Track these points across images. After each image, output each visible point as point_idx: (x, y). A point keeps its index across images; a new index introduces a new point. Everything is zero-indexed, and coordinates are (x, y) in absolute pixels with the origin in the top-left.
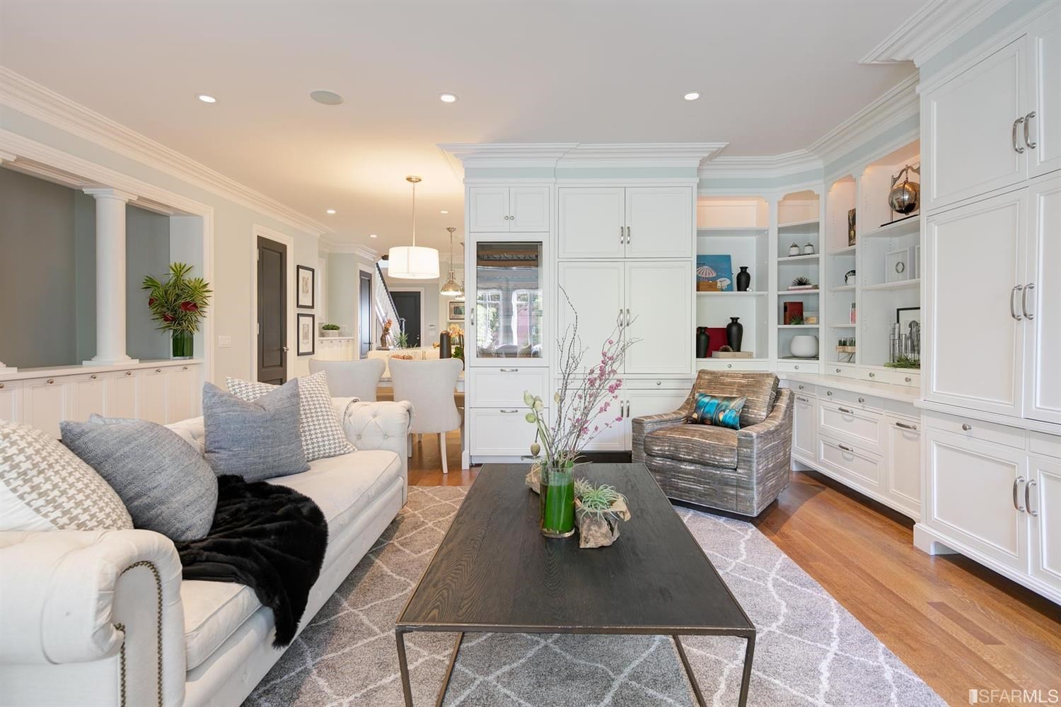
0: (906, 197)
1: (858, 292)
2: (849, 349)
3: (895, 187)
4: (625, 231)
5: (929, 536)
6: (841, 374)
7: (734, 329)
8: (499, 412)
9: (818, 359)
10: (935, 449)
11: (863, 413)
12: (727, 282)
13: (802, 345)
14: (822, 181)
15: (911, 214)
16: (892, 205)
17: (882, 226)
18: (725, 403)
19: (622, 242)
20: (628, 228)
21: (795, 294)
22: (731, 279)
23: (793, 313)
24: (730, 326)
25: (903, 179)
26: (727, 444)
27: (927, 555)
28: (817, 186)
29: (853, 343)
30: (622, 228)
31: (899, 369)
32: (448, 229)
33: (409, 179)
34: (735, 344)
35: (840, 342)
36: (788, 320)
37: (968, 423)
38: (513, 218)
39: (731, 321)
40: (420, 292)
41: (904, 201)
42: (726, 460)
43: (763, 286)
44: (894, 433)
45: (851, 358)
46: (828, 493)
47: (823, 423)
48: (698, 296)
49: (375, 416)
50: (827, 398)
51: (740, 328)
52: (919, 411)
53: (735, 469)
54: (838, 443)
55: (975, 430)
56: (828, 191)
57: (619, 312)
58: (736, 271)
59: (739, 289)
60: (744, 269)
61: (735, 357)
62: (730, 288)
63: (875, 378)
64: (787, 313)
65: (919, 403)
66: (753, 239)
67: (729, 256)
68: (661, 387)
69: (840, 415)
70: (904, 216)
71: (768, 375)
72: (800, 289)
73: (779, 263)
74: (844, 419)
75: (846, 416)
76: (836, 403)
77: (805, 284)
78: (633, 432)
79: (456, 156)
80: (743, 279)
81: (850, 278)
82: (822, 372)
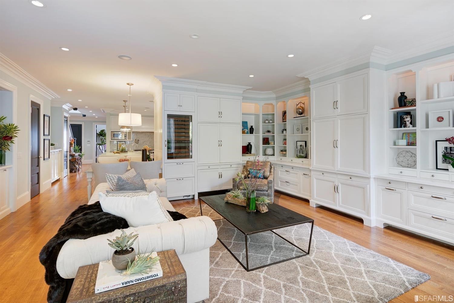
0: (301, 111)
1: (287, 136)
2: (284, 153)
3: (297, 107)
4: (220, 113)
5: (313, 203)
6: (282, 160)
7: (250, 146)
8: (176, 180)
9: (274, 155)
10: (315, 180)
11: (293, 172)
12: (247, 130)
13: (269, 151)
14: (275, 101)
15: (301, 115)
16: (297, 112)
17: (294, 118)
18: (259, 171)
19: (219, 117)
20: (221, 112)
21: (267, 135)
22: (248, 129)
23: (266, 141)
24: (248, 145)
25: (299, 105)
26: (264, 184)
27: (314, 207)
28: (274, 102)
29: (286, 151)
30: (219, 112)
31: (300, 159)
32: (124, 101)
33: (128, 84)
34: (250, 151)
35: (281, 150)
36: (265, 143)
37: (323, 173)
38: (181, 106)
39: (248, 144)
40: (81, 125)
41: (300, 112)
42: (265, 188)
43: (258, 132)
44: (302, 177)
45: (285, 155)
46: (282, 196)
47: (280, 175)
48: (242, 135)
49: (155, 184)
50: (282, 168)
51: (251, 146)
52: (310, 170)
53: (267, 191)
54: (285, 181)
55: (325, 174)
56: (277, 104)
57: (218, 141)
58: (249, 127)
59: (250, 133)
60: (252, 127)
61: (250, 156)
62: (247, 133)
63: (293, 161)
64: (265, 141)
65: (311, 168)
66: (253, 117)
67: (247, 122)
68: (231, 167)
69: (285, 173)
70: (300, 116)
71: (268, 162)
72: (269, 134)
73: (263, 125)
74: (287, 174)
75: (288, 173)
76: (285, 169)
77: (270, 132)
78: (233, 183)
79: (160, 80)
80: (252, 129)
81: (284, 132)
82: (276, 160)
